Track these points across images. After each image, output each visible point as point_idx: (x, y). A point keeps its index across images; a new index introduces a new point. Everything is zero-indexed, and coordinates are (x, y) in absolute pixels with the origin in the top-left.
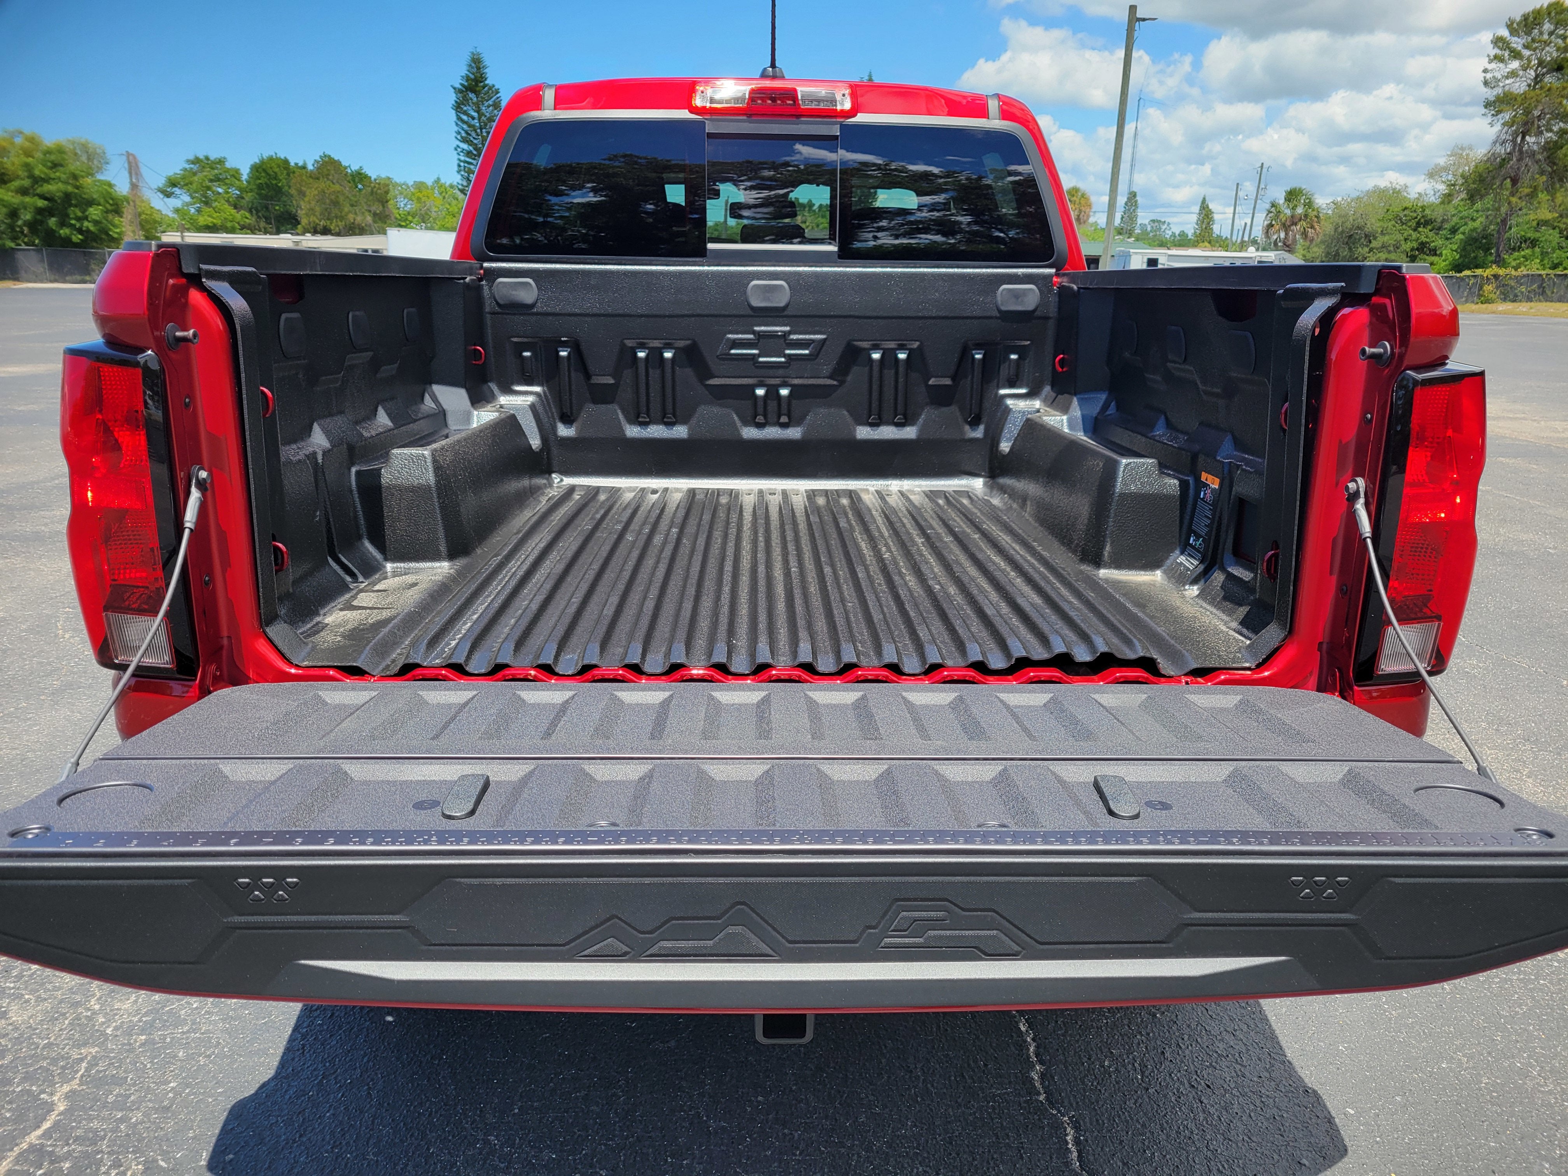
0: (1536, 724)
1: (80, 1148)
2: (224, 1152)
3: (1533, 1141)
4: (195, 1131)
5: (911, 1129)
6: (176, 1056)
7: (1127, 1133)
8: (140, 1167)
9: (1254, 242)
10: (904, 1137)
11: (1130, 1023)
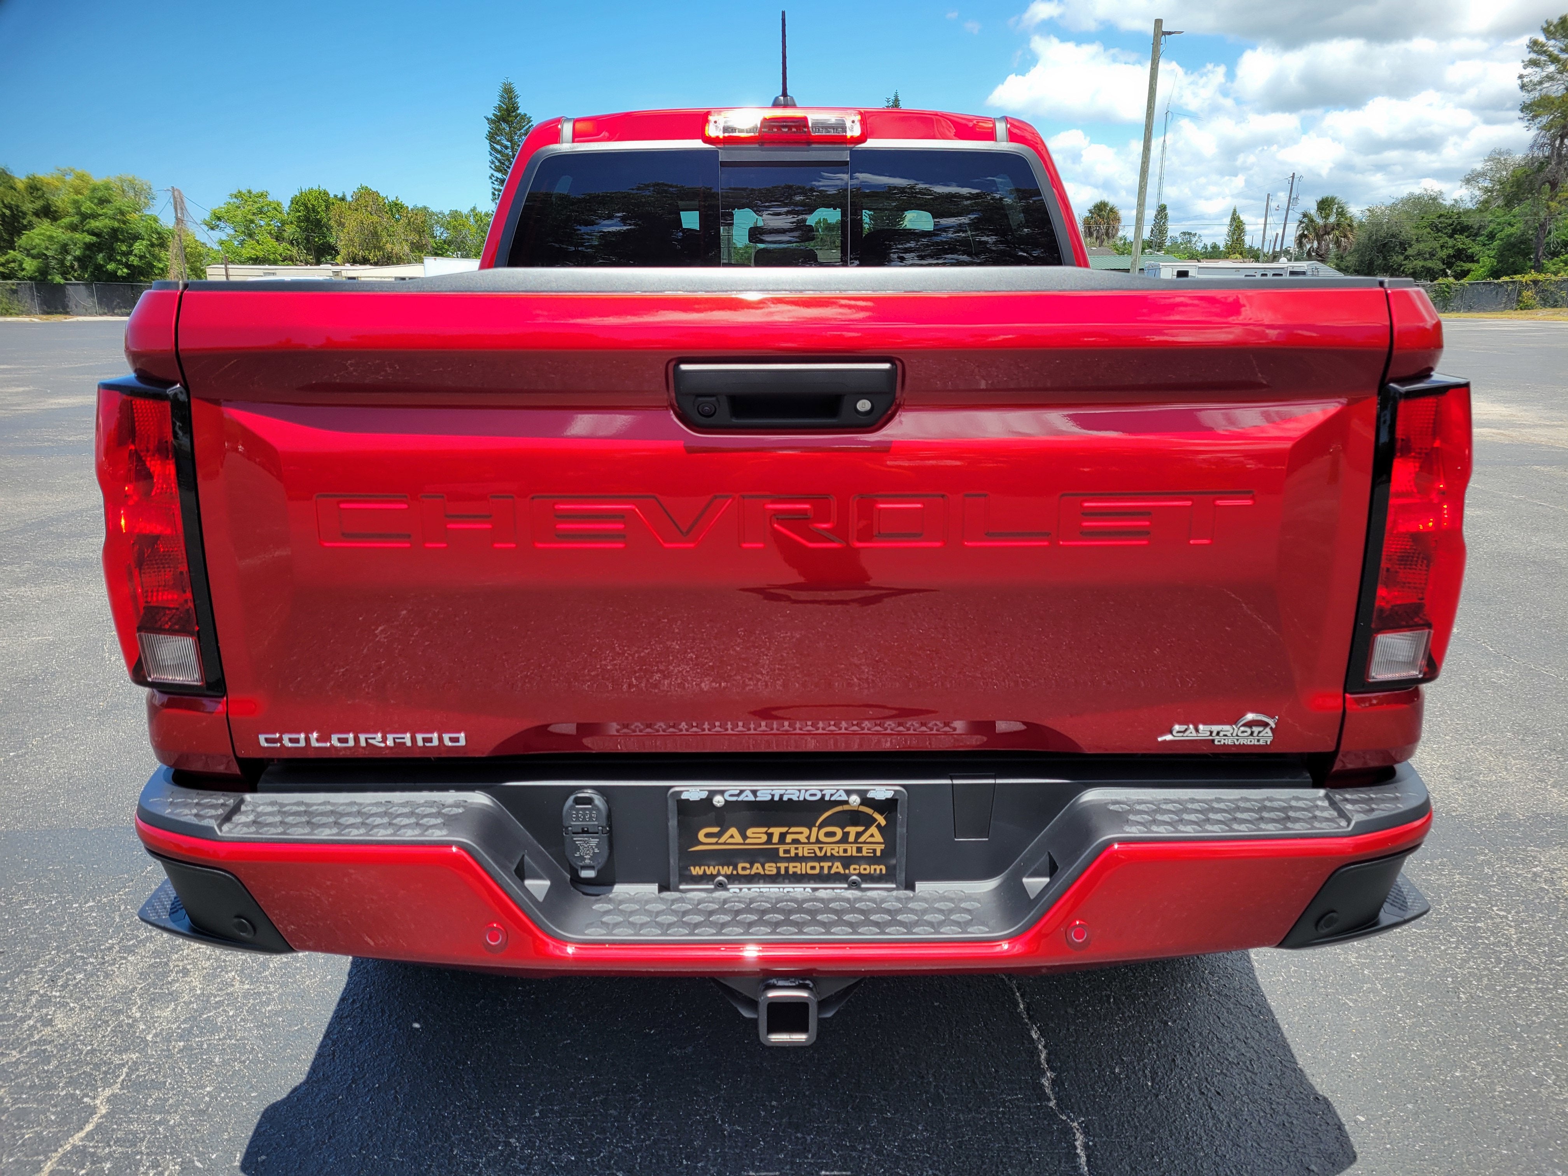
0: (1563, 734)
1: (120, 1150)
2: (257, 1154)
3: (1546, 1148)
4: (229, 1133)
5: (922, 1133)
6: (212, 1061)
7: (1136, 1138)
8: (177, 1167)
9: (1287, 252)
10: (915, 1140)
11: (1141, 1030)
